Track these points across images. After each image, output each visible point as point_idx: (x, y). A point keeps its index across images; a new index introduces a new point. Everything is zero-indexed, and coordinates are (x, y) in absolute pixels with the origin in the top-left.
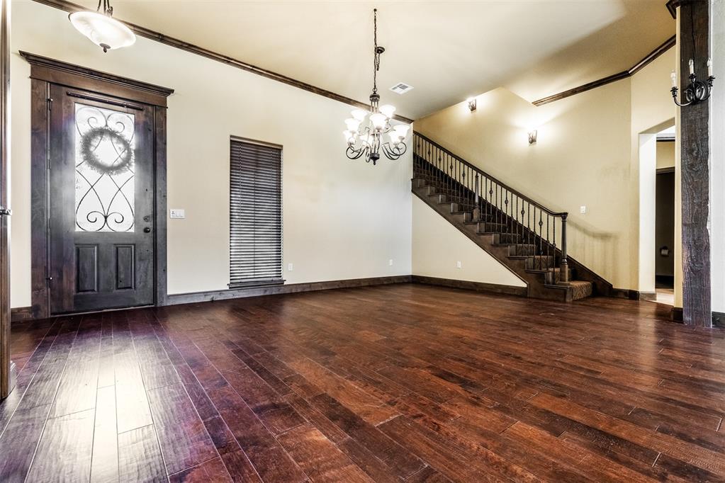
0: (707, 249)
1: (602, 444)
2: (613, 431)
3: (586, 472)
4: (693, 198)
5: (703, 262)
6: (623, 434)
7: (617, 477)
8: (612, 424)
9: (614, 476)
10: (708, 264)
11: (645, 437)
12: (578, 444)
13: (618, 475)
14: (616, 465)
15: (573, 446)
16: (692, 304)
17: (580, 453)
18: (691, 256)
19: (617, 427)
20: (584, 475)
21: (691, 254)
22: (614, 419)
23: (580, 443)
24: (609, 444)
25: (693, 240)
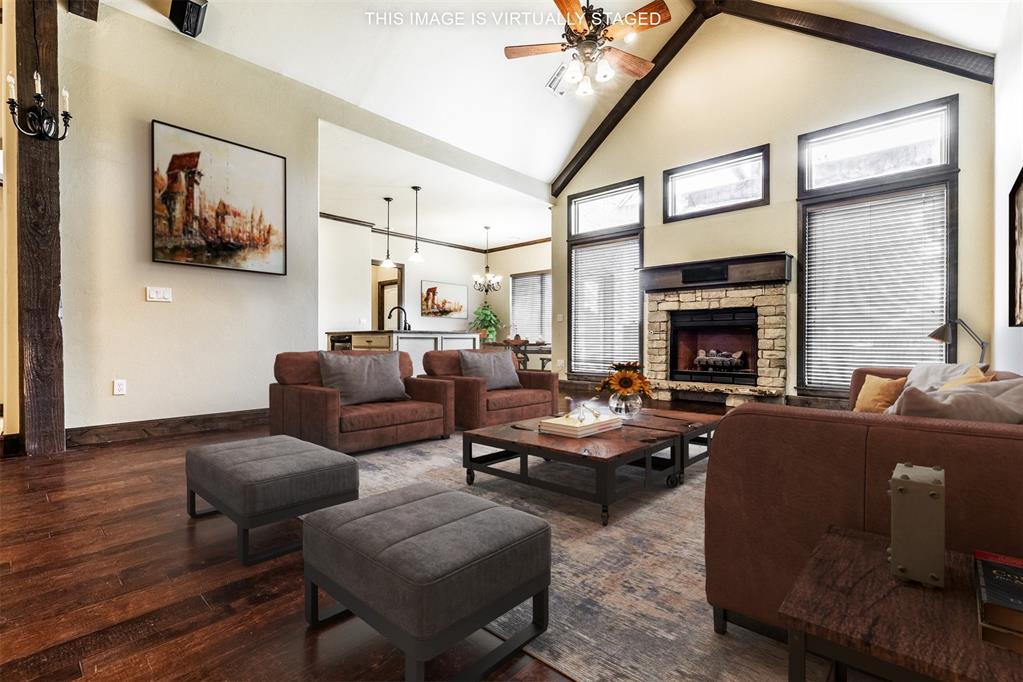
0: (59, 345)
1: (143, 633)
2: (132, 612)
3: (173, 672)
4: (39, 273)
5: (54, 364)
6: (147, 607)
7: (202, 646)
8: (124, 607)
9: (199, 648)
10: (61, 366)
11: (170, 592)
12: (119, 658)
13: (201, 644)
14: (185, 638)
15: (117, 666)
16: (39, 424)
17: (138, 663)
18: (36, 356)
19: (131, 605)
20: (176, 676)
21: (37, 353)
22: (114, 600)
23: (120, 655)
24: (149, 627)
25: (40, 332)
